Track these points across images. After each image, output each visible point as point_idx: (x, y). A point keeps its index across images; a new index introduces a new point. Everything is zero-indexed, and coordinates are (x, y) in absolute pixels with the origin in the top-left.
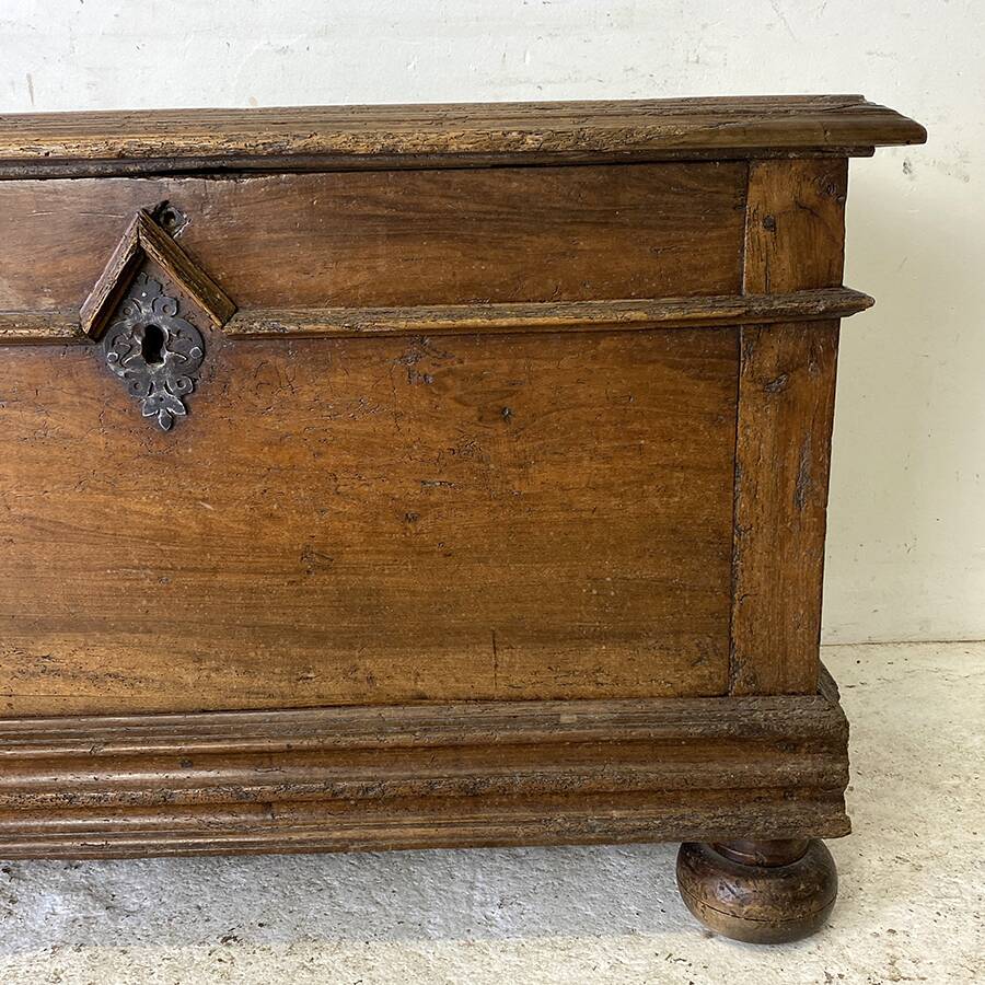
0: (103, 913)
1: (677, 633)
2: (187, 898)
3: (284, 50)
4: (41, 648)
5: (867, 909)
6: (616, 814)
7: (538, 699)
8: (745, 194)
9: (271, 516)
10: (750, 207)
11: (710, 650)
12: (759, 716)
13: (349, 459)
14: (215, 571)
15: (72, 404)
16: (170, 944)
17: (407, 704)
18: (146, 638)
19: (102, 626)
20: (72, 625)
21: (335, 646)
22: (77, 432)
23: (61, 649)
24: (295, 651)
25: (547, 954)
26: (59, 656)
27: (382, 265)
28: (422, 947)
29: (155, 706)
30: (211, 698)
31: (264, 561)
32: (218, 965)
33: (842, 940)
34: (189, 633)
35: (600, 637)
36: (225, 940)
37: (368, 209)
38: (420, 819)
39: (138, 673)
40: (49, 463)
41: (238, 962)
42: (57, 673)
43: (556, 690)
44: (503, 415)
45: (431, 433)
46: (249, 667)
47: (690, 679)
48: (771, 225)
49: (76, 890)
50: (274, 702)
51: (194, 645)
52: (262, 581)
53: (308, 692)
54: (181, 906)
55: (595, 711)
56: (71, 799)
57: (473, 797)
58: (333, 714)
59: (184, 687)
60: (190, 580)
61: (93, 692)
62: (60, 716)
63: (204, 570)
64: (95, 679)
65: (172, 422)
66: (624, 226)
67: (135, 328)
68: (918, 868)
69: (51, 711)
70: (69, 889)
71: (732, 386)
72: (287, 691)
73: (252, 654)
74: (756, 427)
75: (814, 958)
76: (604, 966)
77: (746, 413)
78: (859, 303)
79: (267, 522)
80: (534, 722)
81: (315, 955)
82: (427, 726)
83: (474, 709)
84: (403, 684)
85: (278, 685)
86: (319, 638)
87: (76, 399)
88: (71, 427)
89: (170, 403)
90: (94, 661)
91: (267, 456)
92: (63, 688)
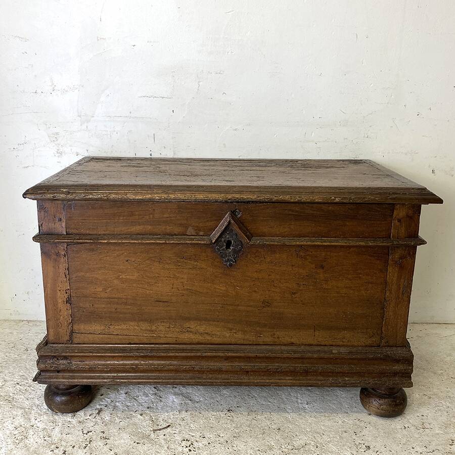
0: (189, 402)
1: (367, 329)
3: (236, 130)
4: (187, 325)
5: (415, 409)
6: (347, 379)
7: (326, 345)
8: (393, 213)
9: (255, 291)
10: (394, 216)
11: (376, 334)
12: (389, 353)
13: (278, 277)
14: (238, 305)
15: (205, 259)
16: (213, 411)
17: (288, 345)
18: (216, 323)
19: (206, 319)
20: (197, 319)
21: (269, 328)
22: (205, 267)
23: (193, 325)
24: (258, 329)
25: (323, 418)
26: (192, 327)
27: (292, 227)
28: (287, 415)
29: (217, 342)
30: (233, 341)
31: (252, 303)
32: (229, 418)
33: (408, 417)
34: (229, 322)
35: (345, 329)
36: (228, 411)
37: (290, 213)
38: (290, 378)
39: (213, 333)
40: (196, 275)
41: (234, 417)
42: (191, 332)
43: (331, 343)
44: (322, 267)
45: (301, 271)
46: (244, 332)
47: (369, 342)
48: (399, 221)
49: (178, 394)
50: (250, 343)
51: (230, 326)
52: (251, 309)
53: (260, 341)
54: (212, 400)
55: (342, 350)
56: (194, 368)
57: (306, 372)
58: (267, 347)
59: (226, 337)
60: (230, 308)
61: (200, 338)
62: (190, 344)
63: (235, 305)
64: (201, 334)
65: (231, 265)
66: (359, 219)
67: (224, 241)
68: (430, 398)
69: (188, 343)
70: (175, 394)
71: (386, 262)
72: (254, 340)
73: (246, 329)
74: (392, 273)
75: (400, 422)
76: (340, 422)
77: (390, 269)
78: (423, 242)
79: (253, 293)
80: (325, 352)
81: (256, 416)
82: (295, 352)
83: (308, 348)
84: (288, 340)
85: (251, 338)
86: (265, 326)
87: (206, 259)
88: (203, 266)
89: (232, 261)
90: (202, 329)
91: (255, 275)
92: (192, 336)
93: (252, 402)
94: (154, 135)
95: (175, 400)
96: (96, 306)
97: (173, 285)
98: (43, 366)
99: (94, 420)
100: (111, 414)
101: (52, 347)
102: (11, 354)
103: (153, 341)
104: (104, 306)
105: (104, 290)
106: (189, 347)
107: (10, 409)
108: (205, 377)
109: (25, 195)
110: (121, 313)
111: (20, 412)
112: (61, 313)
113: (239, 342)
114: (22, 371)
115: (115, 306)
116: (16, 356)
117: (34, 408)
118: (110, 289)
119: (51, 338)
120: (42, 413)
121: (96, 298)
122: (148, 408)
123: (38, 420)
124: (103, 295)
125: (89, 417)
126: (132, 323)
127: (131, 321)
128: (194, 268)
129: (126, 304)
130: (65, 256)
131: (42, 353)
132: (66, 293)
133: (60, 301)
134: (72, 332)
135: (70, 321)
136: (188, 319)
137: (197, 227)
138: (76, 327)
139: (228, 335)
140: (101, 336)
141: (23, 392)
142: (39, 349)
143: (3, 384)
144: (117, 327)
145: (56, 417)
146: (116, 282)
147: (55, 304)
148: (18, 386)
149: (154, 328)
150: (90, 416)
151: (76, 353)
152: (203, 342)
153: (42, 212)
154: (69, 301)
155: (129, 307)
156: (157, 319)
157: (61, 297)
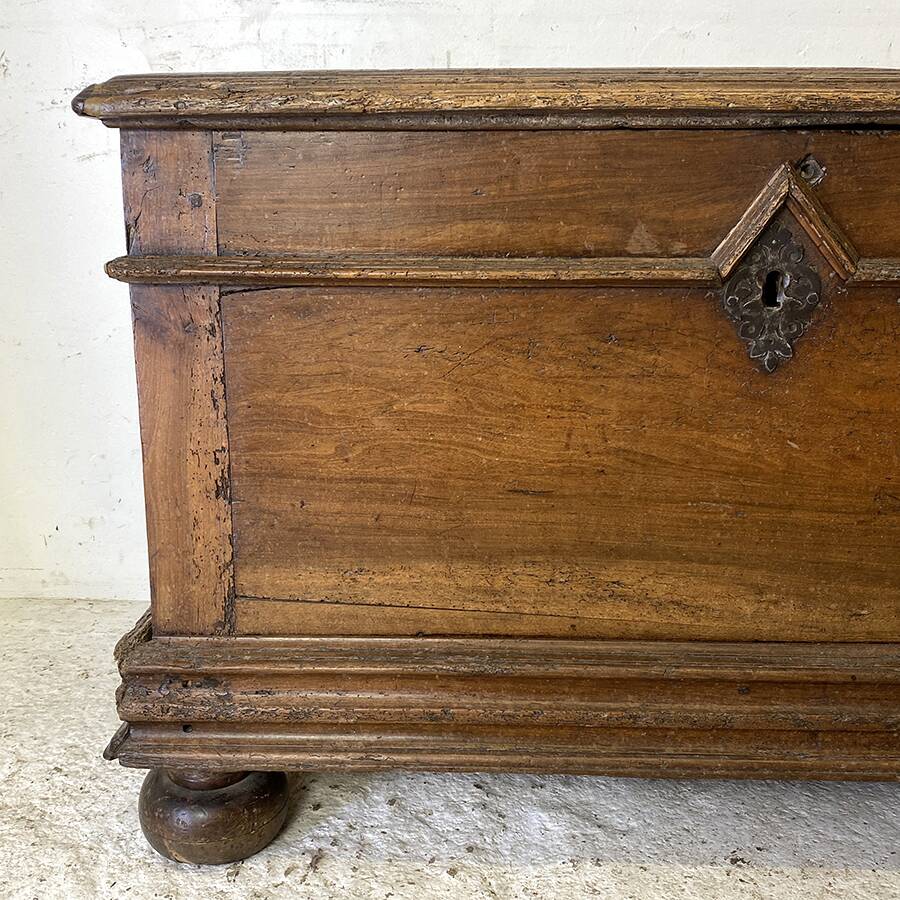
0: (598, 831)
2: (670, 821)
4: (610, 574)
9: (852, 458)
14: (791, 507)
15: (685, 344)
16: (684, 863)
18: (711, 568)
19: (678, 557)
20: (647, 554)
21: (892, 585)
22: (684, 372)
23: (630, 575)
24: (853, 588)
26: (627, 582)
29: (710, 634)
30: (766, 628)
31: (839, 501)
32: (742, 885)
34: (754, 567)
36: (734, 861)
39: (701, 602)
40: (653, 399)
41: (760, 884)
42: (624, 597)
46: (806, 599)
50: (823, 636)
51: (758, 577)
52: (832, 519)
53: (859, 628)
59: (741, 618)
60: (763, 516)
61: (655, 618)
62: (620, 639)
63: (781, 507)
64: (659, 606)
65: (775, 363)
69: (612, 634)
72: (838, 626)
73: (812, 589)
79: (848, 463)
81: (831, 880)
85: (827, 618)
86: (879, 577)
87: (689, 340)
88: (680, 366)
89: (779, 346)
90: (661, 589)
91: (859, 400)
92: (625, 612)
93: (800, 835)
95: (549, 826)
96: (312, 506)
97: (569, 435)
98: (135, 708)
99: (301, 888)
100: (355, 870)
101: (168, 644)
102: (40, 686)
103: (494, 628)
104: (338, 506)
105: (341, 451)
106: (618, 648)
108: (669, 750)
109: (82, 104)
110: (392, 531)
111: (63, 858)
112: (198, 532)
113: (783, 635)
114: (71, 734)
115: (376, 507)
116: (56, 691)
117: (108, 846)
118: (359, 449)
119: (165, 616)
120: (134, 864)
121: (313, 478)
122: (470, 849)
123: (120, 886)
124: (336, 468)
125: (283, 878)
126: (427, 566)
127: (427, 557)
128: (645, 375)
129: (411, 500)
130: (212, 332)
131: (136, 666)
132: (217, 462)
133: (195, 488)
134: (233, 595)
135: (228, 558)
136: (618, 554)
137: (666, 222)
138: (246, 579)
139: (748, 609)
140: (327, 608)
141: (74, 794)
142: (123, 651)
144: (379, 579)
145: (178, 877)
146: (379, 423)
147: (179, 500)
148: (58, 778)
149: (500, 584)
150: (287, 873)
151: (248, 662)
152: (665, 631)
153: (139, 176)
154: (223, 489)
155: (421, 511)
156: (511, 553)
157: (201, 475)
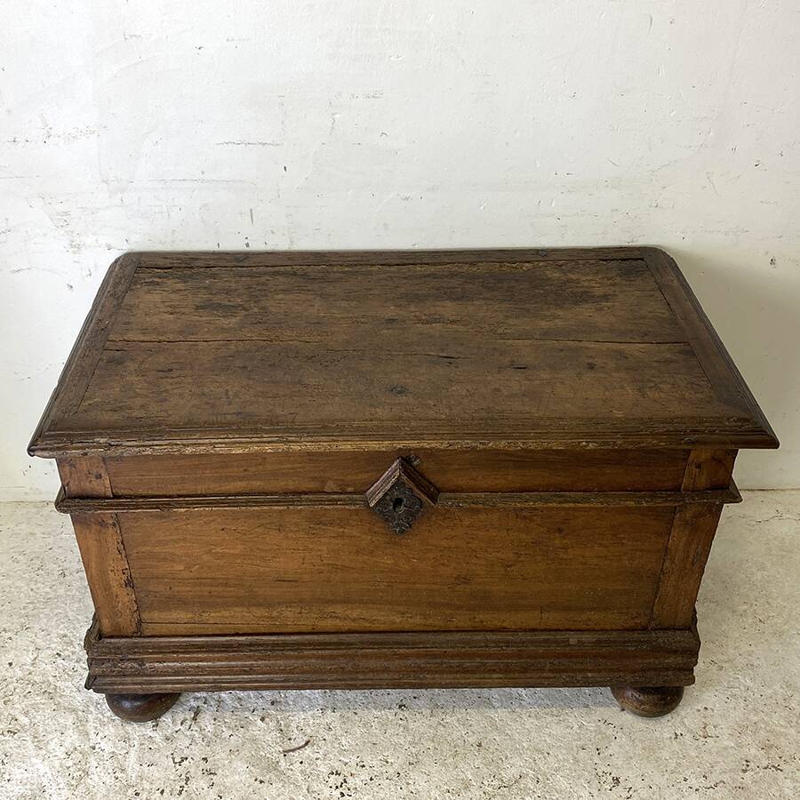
1: (628, 608)
3: (407, 199)
4: (329, 609)
6: (590, 675)
7: (559, 630)
8: (689, 455)
9: (443, 564)
10: (690, 459)
11: (642, 615)
12: (660, 640)
13: (482, 545)
14: (415, 583)
15: (357, 525)
16: (376, 709)
17: (500, 631)
18: (378, 606)
19: (362, 602)
20: (346, 601)
21: (467, 610)
22: (358, 535)
23: (339, 610)
24: (448, 611)
25: (549, 719)
27: (510, 478)
28: (492, 713)
29: (380, 630)
30: (407, 627)
31: (438, 580)
32: (400, 722)
34: (399, 605)
35: (591, 609)
36: (400, 707)
37: (507, 458)
38: (501, 676)
39: (374, 618)
40: (343, 545)
41: (410, 720)
42: (337, 618)
43: (568, 627)
44: (560, 531)
45: (523, 536)
46: (425, 616)
47: (631, 624)
48: (698, 466)
50: (435, 629)
51: (402, 609)
52: (436, 587)
53: (452, 626)
55: (586, 637)
57: (524, 670)
59: (396, 623)
60: (402, 586)
61: (353, 624)
62: (336, 633)
63: (410, 583)
64: (354, 620)
65: (402, 532)
66: (629, 465)
67: (391, 500)
69: (332, 630)
71: (671, 522)
72: (442, 625)
73: (428, 612)
74: (678, 538)
75: (670, 724)
76: (576, 726)
77: (675, 532)
78: (736, 498)
79: (441, 567)
80: (557, 642)
81: (444, 717)
82: (508, 644)
83: (529, 637)
84: (497, 624)
85: (437, 623)
86: (461, 607)
87: (359, 523)
88: (355, 533)
89: (403, 525)
90: (355, 614)
91: (444, 543)
92: (338, 623)
94: (251, 210)
96: (176, 589)
97: (304, 559)
98: (98, 670)
99: (188, 733)
100: (215, 719)
101: (110, 643)
103: (274, 630)
104: (189, 589)
105: (188, 568)
106: (334, 638)
107: (55, 713)
108: (362, 677)
110: (217, 597)
111: (71, 718)
112: (118, 600)
113: (415, 629)
115: (208, 588)
117: (92, 709)
118: (197, 567)
119: (106, 625)
120: (106, 720)
121: (174, 579)
122: (273, 703)
123: (101, 735)
124: (185, 574)
125: (180, 727)
126: (237, 609)
127: (237, 606)
128: (341, 536)
129: (226, 585)
130: (114, 525)
132: (124, 573)
133: (114, 584)
134: (140, 622)
135: (136, 608)
136: (333, 602)
137: (342, 480)
138: (145, 616)
139: (398, 621)
140: (189, 625)
141: (70, 673)
142: (88, 645)
143: (36, 656)
144: (213, 614)
145: (129, 728)
146: (206, 558)
147: (107, 588)
148: (59, 661)
149: (275, 614)
150: (182, 724)
151: (151, 653)
152: (359, 629)
153: (67, 468)
154: (129, 583)
155: (232, 589)
156: (279, 603)
157: (116, 580)
